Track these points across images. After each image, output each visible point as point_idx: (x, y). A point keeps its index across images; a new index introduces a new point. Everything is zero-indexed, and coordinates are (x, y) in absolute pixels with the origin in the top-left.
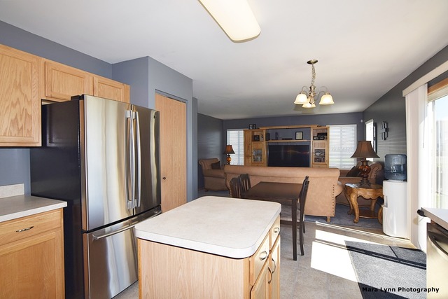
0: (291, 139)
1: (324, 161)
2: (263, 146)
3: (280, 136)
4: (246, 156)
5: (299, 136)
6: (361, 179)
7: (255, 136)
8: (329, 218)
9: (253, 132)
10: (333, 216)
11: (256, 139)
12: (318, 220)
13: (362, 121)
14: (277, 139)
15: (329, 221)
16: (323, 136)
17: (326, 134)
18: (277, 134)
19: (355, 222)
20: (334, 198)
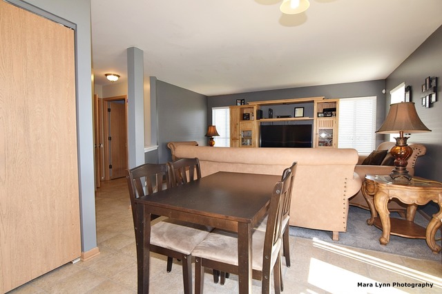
0: (288, 117)
1: (331, 145)
2: (254, 126)
3: (276, 113)
4: (233, 139)
5: (299, 112)
6: (393, 168)
7: (244, 115)
8: (335, 234)
9: (242, 109)
10: (344, 230)
11: (245, 117)
12: (317, 235)
13: (384, 91)
14: (271, 117)
15: (335, 238)
16: (330, 111)
17: (334, 110)
18: (270, 110)
19: (381, 243)
20: (346, 201)
